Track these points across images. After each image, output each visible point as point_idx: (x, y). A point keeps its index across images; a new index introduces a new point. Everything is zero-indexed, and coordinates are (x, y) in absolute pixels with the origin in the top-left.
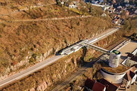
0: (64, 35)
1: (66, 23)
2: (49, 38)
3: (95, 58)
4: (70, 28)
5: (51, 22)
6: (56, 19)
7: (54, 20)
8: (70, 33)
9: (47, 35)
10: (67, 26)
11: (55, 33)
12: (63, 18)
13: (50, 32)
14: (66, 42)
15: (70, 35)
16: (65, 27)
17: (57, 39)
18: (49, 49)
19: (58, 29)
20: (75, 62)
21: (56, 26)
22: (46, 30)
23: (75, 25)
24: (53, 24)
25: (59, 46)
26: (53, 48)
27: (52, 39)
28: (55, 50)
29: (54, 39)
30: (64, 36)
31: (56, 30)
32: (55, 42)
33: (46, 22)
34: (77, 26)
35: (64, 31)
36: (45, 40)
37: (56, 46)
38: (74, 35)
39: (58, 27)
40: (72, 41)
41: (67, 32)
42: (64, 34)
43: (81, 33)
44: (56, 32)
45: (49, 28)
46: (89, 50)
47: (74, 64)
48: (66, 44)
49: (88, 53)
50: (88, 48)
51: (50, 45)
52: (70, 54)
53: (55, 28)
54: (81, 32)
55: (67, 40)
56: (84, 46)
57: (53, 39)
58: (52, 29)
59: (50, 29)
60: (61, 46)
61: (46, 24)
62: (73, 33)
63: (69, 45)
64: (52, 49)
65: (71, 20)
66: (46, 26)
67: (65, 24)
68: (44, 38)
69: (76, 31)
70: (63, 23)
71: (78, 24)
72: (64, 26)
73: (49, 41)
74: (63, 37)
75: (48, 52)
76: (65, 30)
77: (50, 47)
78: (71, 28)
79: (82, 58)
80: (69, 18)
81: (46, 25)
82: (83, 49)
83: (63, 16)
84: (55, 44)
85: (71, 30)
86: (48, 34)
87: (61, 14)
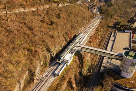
0: (42, 38)
1: (41, 16)
2: (16, 52)
3: (95, 66)
4: (49, 25)
5: (14, 17)
6: (22, 10)
7: (19, 12)
8: (51, 33)
9: (11, 46)
10: (44, 22)
11: (26, 37)
12: (33, 9)
13: (16, 37)
14: (48, 50)
15: (52, 37)
16: (41, 23)
17: (33, 48)
18: (20, 75)
19: (30, 29)
20: (74, 86)
21: (25, 24)
22: (7, 34)
23: (54, 19)
24: (17, 20)
25: (38, 61)
26: (29, 70)
27: (22, 51)
28: (34, 73)
29: (28, 50)
30: (43, 41)
31: (27, 32)
32: (31, 57)
33: (4, 18)
34: (58, 20)
35: (42, 32)
36: (10, 58)
37: (34, 64)
38: (57, 35)
39: (29, 25)
40: (57, 47)
41: (47, 33)
42: (43, 36)
43: (65, 31)
44: (27, 35)
45: (12, 29)
46: (85, 55)
47: (73, 88)
48: (49, 54)
49: (85, 60)
50: (83, 53)
51: (21, 65)
52: (63, 73)
53: (25, 28)
54: (66, 28)
55: (50, 47)
56: (77, 51)
57: (26, 51)
58: (18, 31)
59: (15, 32)
60: (43, 60)
61: (4, 21)
62: (55, 33)
63: (54, 54)
64: (27, 72)
65: (47, 11)
66: (5, 26)
67: (39, 18)
68: (5, 55)
69: (58, 28)
70: (36, 17)
71: (59, 16)
72: (39, 22)
73: (19, 57)
74: (42, 43)
75: (20, 84)
76: (42, 30)
77: (22, 69)
78: (51, 25)
79: (80, 73)
80: (42, 8)
81: (4, 24)
82: (77, 57)
83: (32, 5)
84: (31, 60)
85: (51, 27)
86: (13, 42)
87: (28, 2)
